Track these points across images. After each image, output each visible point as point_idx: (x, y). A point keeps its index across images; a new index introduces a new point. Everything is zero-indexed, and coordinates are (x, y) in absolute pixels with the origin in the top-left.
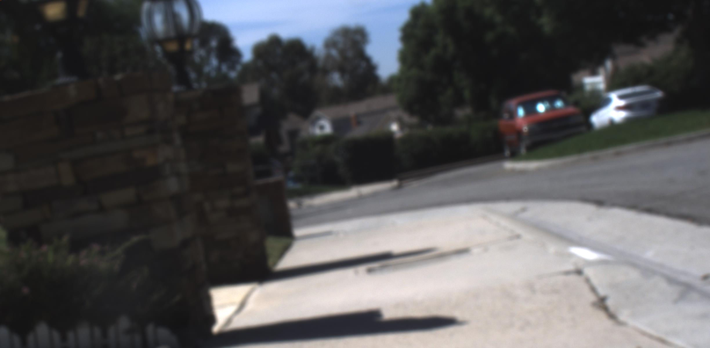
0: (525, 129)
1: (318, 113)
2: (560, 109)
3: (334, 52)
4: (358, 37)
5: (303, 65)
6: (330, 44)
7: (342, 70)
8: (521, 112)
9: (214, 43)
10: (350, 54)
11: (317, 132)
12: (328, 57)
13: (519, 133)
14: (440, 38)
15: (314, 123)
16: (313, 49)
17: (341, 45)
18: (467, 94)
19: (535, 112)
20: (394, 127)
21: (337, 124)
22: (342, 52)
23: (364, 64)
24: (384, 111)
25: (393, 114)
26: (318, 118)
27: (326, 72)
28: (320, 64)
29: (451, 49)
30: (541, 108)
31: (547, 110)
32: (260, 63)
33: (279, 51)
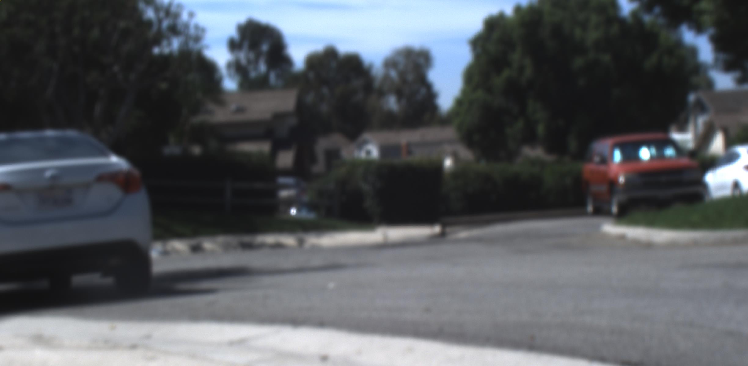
0: (622, 179)
1: (366, 136)
2: (670, 158)
3: (393, 74)
4: (422, 61)
5: (357, 83)
6: (390, 63)
7: (399, 94)
8: (617, 156)
9: (265, 47)
10: (410, 77)
11: (363, 155)
12: (386, 77)
13: (612, 183)
14: (516, 57)
15: (360, 146)
16: (371, 66)
17: (401, 67)
18: (541, 129)
19: (637, 158)
20: (448, 163)
21: (385, 150)
22: (402, 75)
23: (423, 91)
24: (439, 143)
25: (448, 148)
26: (365, 142)
27: (381, 93)
28: (377, 84)
29: (528, 72)
30: (645, 154)
31: (652, 158)
32: (311, 75)
33: (334, 64)
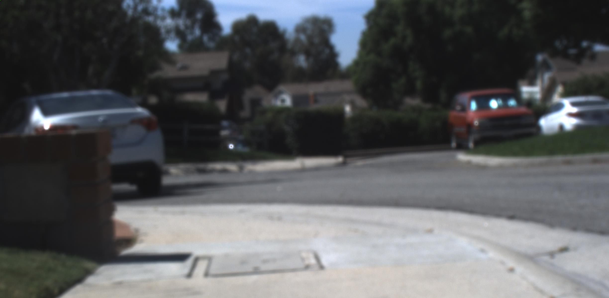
0: (476, 123)
1: (281, 87)
2: (512, 107)
3: (303, 37)
4: (325, 27)
5: (274, 45)
6: (300, 29)
7: (308, 53)
8: (474, 106)
9: (199, 16)
10: (316, 40)
11: (278, 103)
12: (297, 40)
13: (469, 126)
14: (400, 28)
15: (276, 96)
16: (285, 31)
17: (309, 32)
18: (419, 84)
19: (488, 107)
20: (348, 109)
21: (296, 100)
22: (310, 38)
23: (327, 51)
24: (339, 94)
25: (347, 98)
26: (281, 93)
27: (293, 53)
28: (289, 46)
30: (494, 104)
31: (499, 107)
32: (237, 38)
33: (255, 30)
